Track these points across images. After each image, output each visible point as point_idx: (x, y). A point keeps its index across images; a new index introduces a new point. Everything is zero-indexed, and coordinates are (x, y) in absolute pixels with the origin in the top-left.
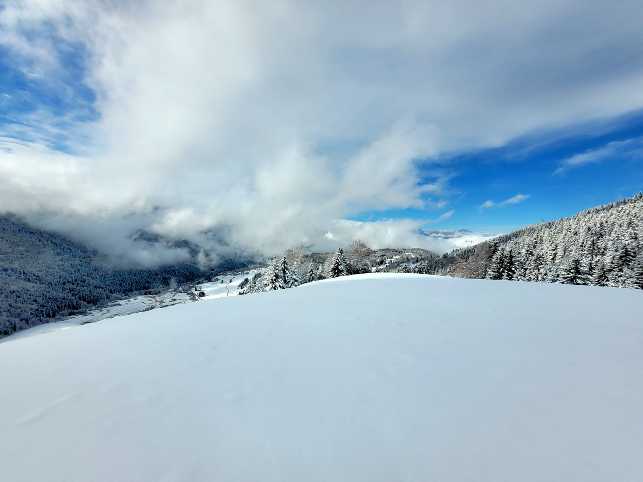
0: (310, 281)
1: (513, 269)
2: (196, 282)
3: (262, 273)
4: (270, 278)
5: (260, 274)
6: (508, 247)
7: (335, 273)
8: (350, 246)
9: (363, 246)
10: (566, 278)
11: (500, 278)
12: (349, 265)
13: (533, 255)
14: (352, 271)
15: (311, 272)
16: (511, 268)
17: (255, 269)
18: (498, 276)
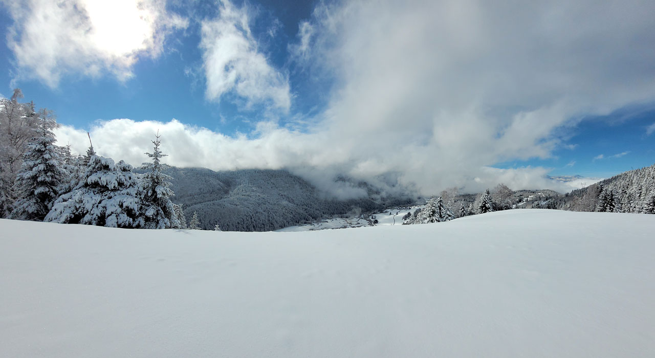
0: (461, 216)
1: (613, 204)
2: (373, 212)
3: (422, 209)
4: (428, 213)
5: (420, 209)
6: (610, 188)
7: (483, 210)
8: (495, 188)
9: (505, 188)
10: (647, 210)
11: (605, 211)
12: (495, 204)
13: (626, 194)
14: (497, 208)
15: (463, 209)
16: (612, 204)
17: (416, 206)
18: (604, 210)
